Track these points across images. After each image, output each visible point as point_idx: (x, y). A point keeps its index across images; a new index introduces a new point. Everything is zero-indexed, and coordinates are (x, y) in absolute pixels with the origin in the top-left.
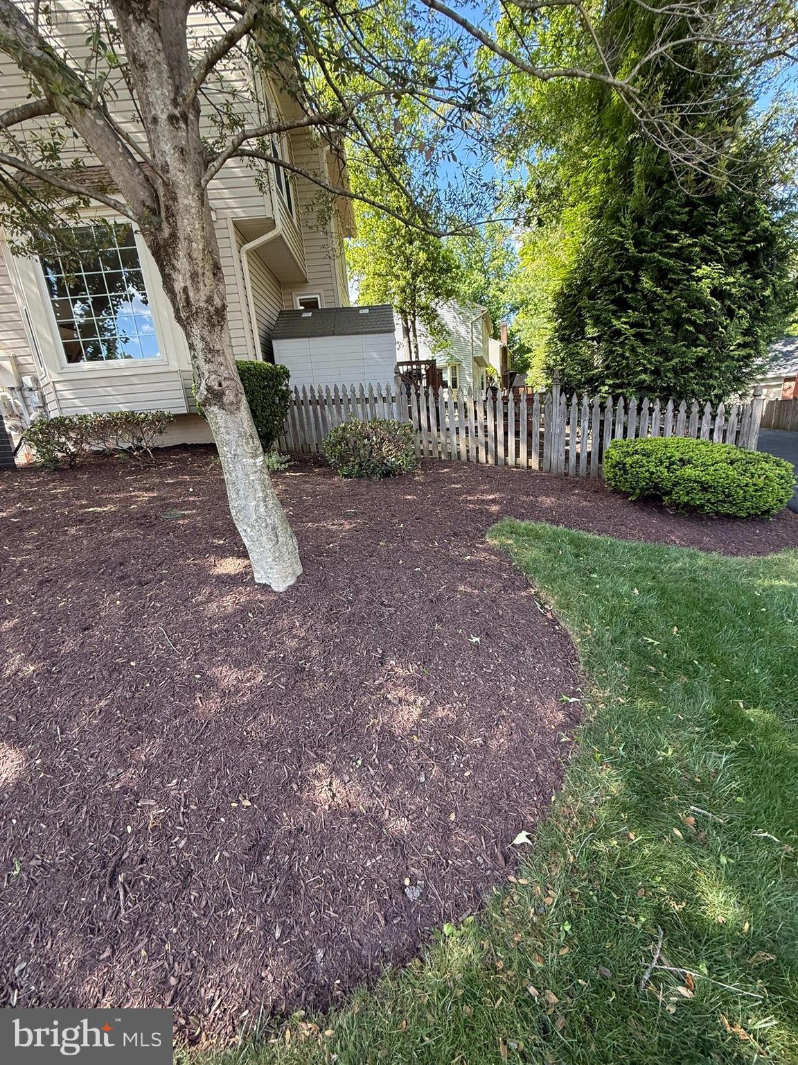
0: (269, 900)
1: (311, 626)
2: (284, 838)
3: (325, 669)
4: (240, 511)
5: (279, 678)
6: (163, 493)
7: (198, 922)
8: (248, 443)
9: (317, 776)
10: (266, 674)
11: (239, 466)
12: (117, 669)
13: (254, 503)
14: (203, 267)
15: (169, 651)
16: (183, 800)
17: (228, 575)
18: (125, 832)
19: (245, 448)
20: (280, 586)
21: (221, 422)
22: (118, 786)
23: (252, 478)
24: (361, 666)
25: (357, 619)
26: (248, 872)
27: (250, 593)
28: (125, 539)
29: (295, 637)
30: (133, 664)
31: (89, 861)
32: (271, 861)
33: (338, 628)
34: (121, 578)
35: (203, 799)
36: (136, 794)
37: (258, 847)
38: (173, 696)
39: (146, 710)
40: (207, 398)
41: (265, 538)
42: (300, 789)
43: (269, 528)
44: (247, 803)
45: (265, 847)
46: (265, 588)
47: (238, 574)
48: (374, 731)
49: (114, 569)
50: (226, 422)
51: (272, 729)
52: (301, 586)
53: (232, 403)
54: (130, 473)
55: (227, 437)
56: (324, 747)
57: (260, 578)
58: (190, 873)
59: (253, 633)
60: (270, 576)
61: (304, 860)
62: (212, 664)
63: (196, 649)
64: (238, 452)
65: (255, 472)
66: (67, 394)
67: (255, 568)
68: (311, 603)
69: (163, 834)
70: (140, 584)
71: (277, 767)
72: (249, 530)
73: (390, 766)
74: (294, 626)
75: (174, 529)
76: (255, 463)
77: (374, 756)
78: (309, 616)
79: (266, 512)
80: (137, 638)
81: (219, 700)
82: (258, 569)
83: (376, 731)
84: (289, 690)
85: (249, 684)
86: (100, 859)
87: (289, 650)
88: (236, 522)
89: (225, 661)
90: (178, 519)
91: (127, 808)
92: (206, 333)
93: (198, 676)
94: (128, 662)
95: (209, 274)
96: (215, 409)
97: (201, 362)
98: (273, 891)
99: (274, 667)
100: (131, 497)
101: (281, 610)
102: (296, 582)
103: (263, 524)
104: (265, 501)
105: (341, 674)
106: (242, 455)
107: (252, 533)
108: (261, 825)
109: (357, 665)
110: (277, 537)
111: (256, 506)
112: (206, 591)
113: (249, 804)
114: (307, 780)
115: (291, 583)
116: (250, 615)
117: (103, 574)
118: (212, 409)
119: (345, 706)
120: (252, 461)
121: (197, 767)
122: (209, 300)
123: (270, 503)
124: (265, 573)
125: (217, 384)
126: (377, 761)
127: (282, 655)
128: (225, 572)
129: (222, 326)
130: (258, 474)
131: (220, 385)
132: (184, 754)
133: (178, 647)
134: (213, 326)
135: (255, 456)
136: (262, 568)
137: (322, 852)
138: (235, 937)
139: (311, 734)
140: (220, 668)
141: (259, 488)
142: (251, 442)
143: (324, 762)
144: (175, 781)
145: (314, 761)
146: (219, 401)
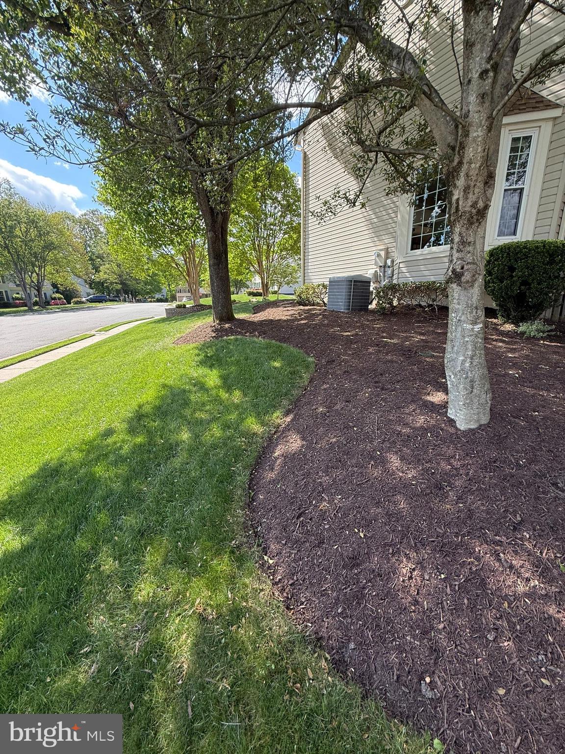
0: (344, 591)
1: (468, 464)
2: (369, 570)
3: (459, 499)
4: (450, 362)
5: (421, 483)
6: (430, 338)
7: (314, 566)
8: (471, 313)
9: (409, 558)
10: (415, 475)
11: (460, 329)
12: (347, 427)
13: (461, 358)
14: (476, 181)
15: (373, 432)
16: (338, 508)
17: (432, 403)
18: (312, 502)
19: (468, 316)
20: (462, 426)
21: (456, 295)
22: (319, 480)
23: (467, 339)
24: (491, 517)
25: (513, 481)
26: (343, 567)
27: (437, 421)
28: (392, 361)
29: (450, 464)
30: (355, 429)
31: (297, 502)
32: (356, 574)
33: (491, 478)
34: (376, 382)
35: (346, 515)
36: (324, 490)
37: (354, 561)
38: (361, 455)
39: (347, 455)
40: (450, 278)
41: (462, 386)
42: (393, 554)
43: (468, 380)
44: (362, 535)
45: (358, 565)
46: (452, 422)
47: (439, 405)
48: (468, 567)
49: (376, 376)
50: (459, 295)
51: (399, 509)
52: (478, 432)
53: (468, 282)
54: (419, 322)
55: (457, 306)
56: (423, 545)
57: (451, 413)
58: (323, 543)
59: (423, 446)
60: (458, 415)
61: (373, 592)
62: (389, 450)
63: (386, 438)
64: (462, 319)
65: (471, 335)
66: (404, 270)
67: (450, 405)
68: (479, 448)
69: (323, 516)
70: (382, 389)
71: (387, 531)
72: (452, 376)
73: (466, 601)
74: (454, 457)
75: (421, 362)
76: (473, 329)
77: (457, 583)
78: (471, 457)
79: (470, 367)
80: (363, 417)
81: (380, 472)
82: (451, 407)
83: (471, 569)
84: (423, 494)
85: (401, 474)
86: (300, 505)
87: (440, 470)
88: (446, 368)
89: (396, 453)
90: (428, 357)
91: (318, 493)
92: (464, 230)
93: (379, 453)
94: (354, 427)
95: (480, 185)
96: (454, 286)
97: (454, 251)
98: (349, 589)
99: (422, 474)
100: (410, 336)
101: (452, 442)
102: (476, 428)
103: (464, 376)
104: (472, 359)
105: (469, 510)
106: (464, 321)
107: (454, 380)
108: (362, 553)
109: (488, 513)
110: (472, 387)
111: (463, 360)
112: (412, 407)
113: (363, 537)
114: (400, 554)
115: (472, 427)
116: (429, 434)
117: (370, 377)
118: (452, 285)
119: (457, 533)
120: (471, 326)
121: (351, 498)
122: (474, 205)
123: (476, 361)
124: (456, 412)
125: (460, 267)
126: (457, 588)
127: (433, 471)
128: (432, 400)
129: (480, 223)
130: (473, 337)
131: (462, 268)
132: (350, 487)
133: (379, 432)
134: (472, 224)
135: (474, 323)
136: (455, 407)
137: (385, 600)
138: (323, 589)
139: (419, 530)
140: (392, 456)
141: (470, 348)
142: (474, 312)
143: (417, 553)
144: (340, 497)
145: (411, 547)
146: (458, 280)
